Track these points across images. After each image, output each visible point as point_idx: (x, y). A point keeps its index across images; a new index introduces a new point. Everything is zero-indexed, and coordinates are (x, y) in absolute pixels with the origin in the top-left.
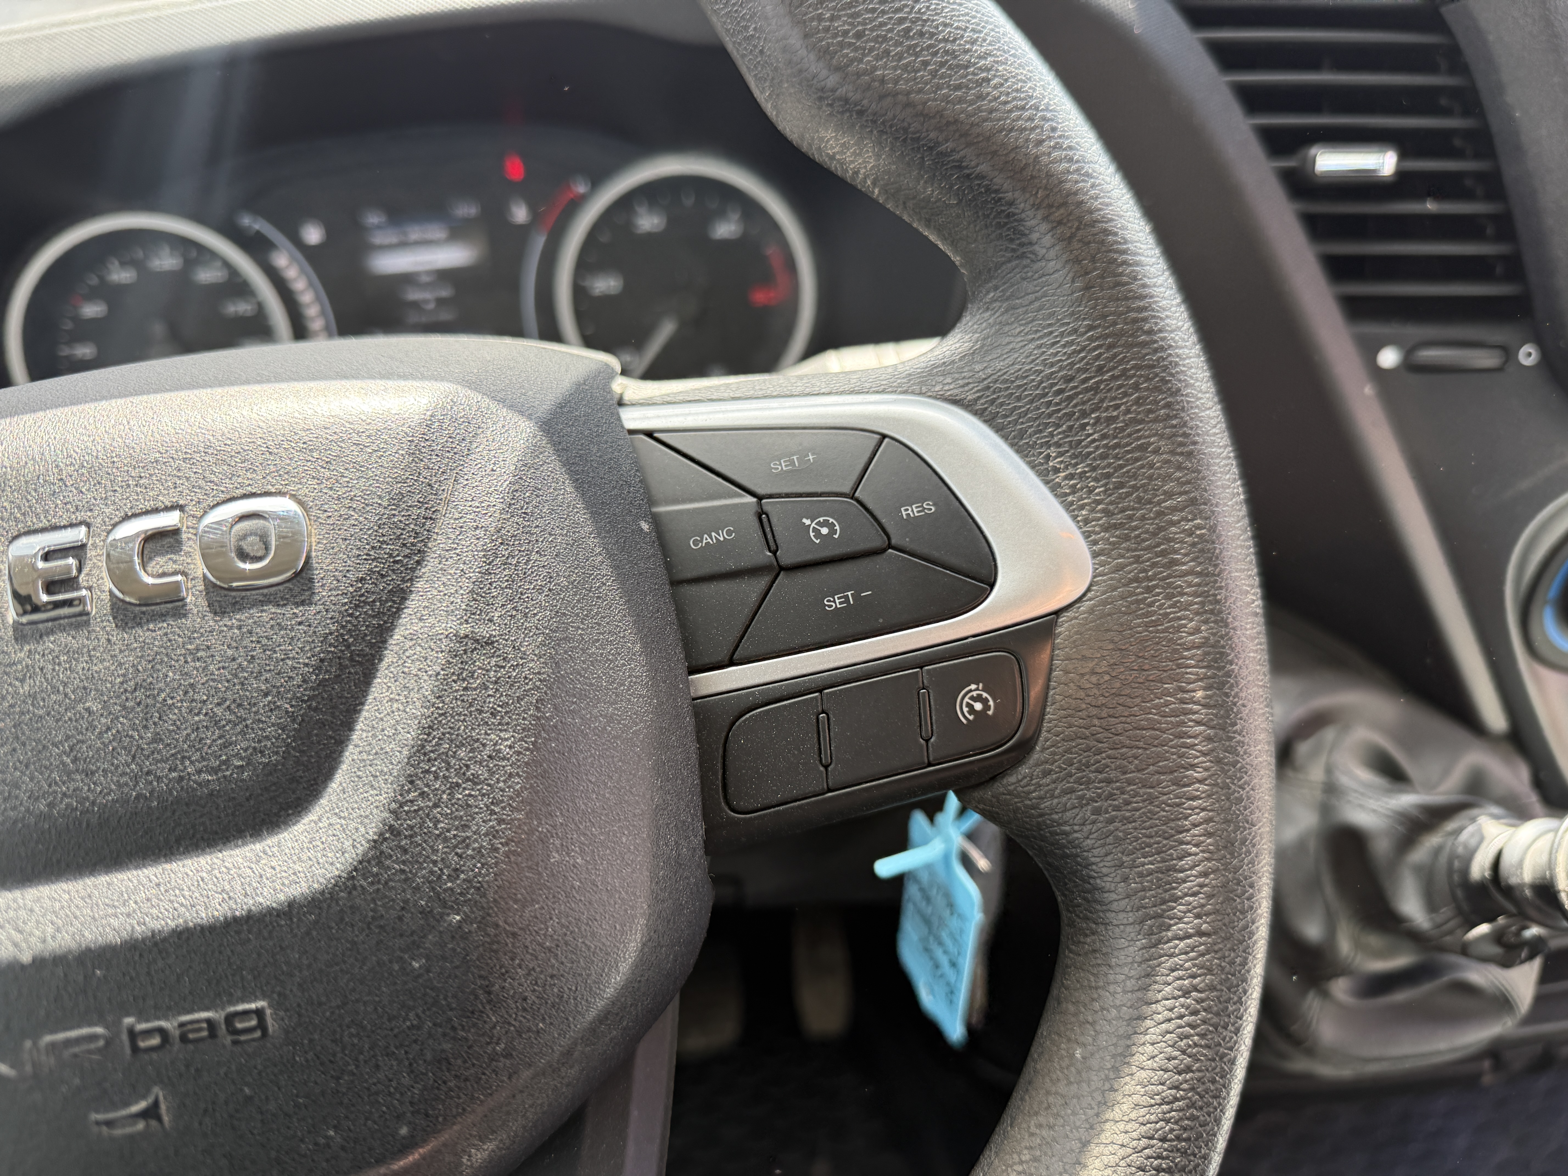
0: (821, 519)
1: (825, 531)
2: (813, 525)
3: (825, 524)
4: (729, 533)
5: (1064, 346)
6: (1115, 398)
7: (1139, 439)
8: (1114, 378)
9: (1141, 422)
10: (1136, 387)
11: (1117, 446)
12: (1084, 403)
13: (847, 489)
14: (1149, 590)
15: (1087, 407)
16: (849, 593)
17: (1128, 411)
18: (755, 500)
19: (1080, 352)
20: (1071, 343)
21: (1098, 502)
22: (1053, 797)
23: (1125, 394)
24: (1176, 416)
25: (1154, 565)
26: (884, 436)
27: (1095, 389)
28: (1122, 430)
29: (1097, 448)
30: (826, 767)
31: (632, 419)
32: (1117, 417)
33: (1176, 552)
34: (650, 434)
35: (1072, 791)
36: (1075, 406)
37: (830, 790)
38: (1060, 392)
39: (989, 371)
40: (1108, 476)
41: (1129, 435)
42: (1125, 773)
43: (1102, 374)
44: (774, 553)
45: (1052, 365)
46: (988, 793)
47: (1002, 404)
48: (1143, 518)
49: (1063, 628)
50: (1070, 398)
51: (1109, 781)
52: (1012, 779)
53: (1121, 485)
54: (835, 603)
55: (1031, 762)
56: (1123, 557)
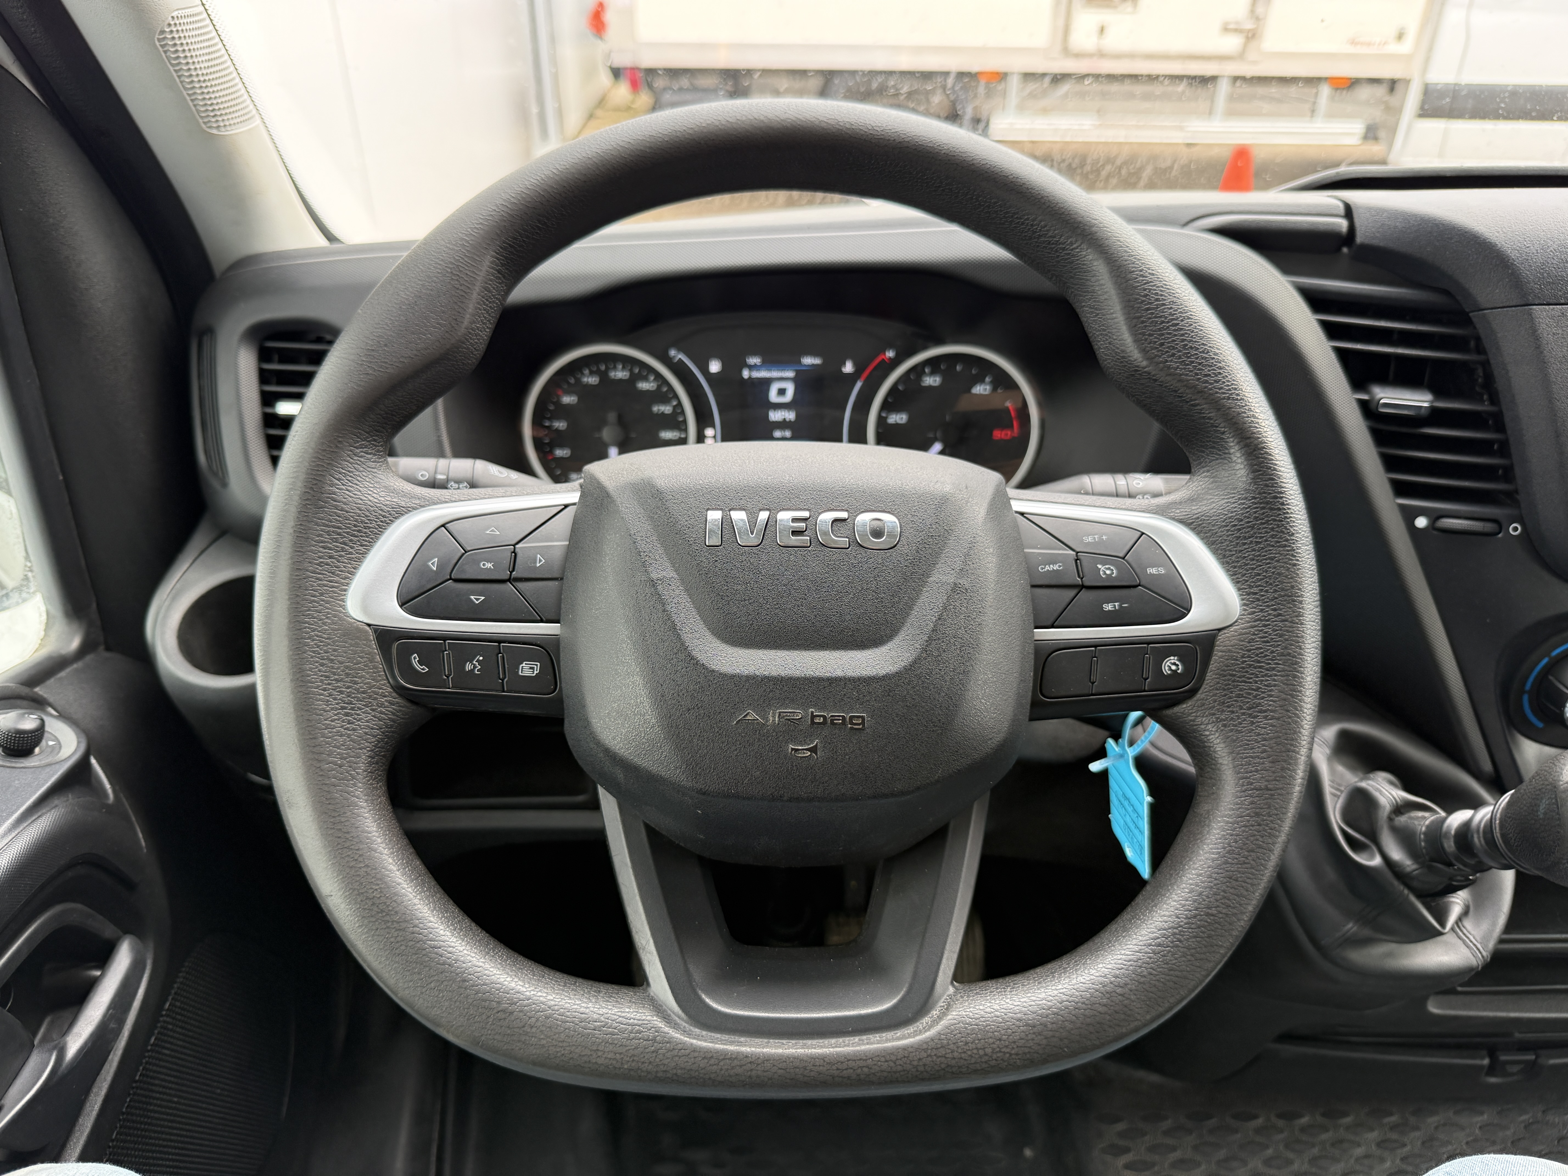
0: (1107, 566)
1: (1108, 572)
2: (1103, 568)
3: (1109, 569)
4: (1060, 566)
5: (1239, 505)
6: (1261, 533)
7: (1271, 554)
8: (1262, 524)
9: (1273, 546)
10: (1272, 529)
11: (1259, 555)
12: (1246, 533)
13: (1121, 555)
14: (1265, 626)
15: (1247, 535)
16: (1116, 604)
17: (1266, 541)
18: (1074, 553)
19: (1246, 508)
20: (1243, 504)
21: (1247, 581)
22: (1203, 716)
23: (1266, 532)
24: (1289, 546)
25: (1270, 615)
26: (1143, 533)
27: (1252, 527)
28: (1263, 548)
29: (1249, 555)
30: (1093, 683)
31: (1017, 506)
32: (1261, 542)
33: (1281, 610)
34: (1022, 514)
35: (1214, 714)
36: (1242, 533)
37: (1093, 695)
38: (1235, 525)
39: (1200, 510)
40: (1253, 569)
41: (1266, 551)
42: (1241, 709)
43: (1257, 521)
44: (1082, 579)
45: (1232, 512)
46: (1169, 712)
47: (1204, 527)
48: (1267, 591)
49: (1221, 637)
50: (1240, 530)
51: (1233, 712)
52: (1184, 706)
53: (1259, 575)
54: (1108, 607)
55: (1195, 698)
56: (1255, 608)
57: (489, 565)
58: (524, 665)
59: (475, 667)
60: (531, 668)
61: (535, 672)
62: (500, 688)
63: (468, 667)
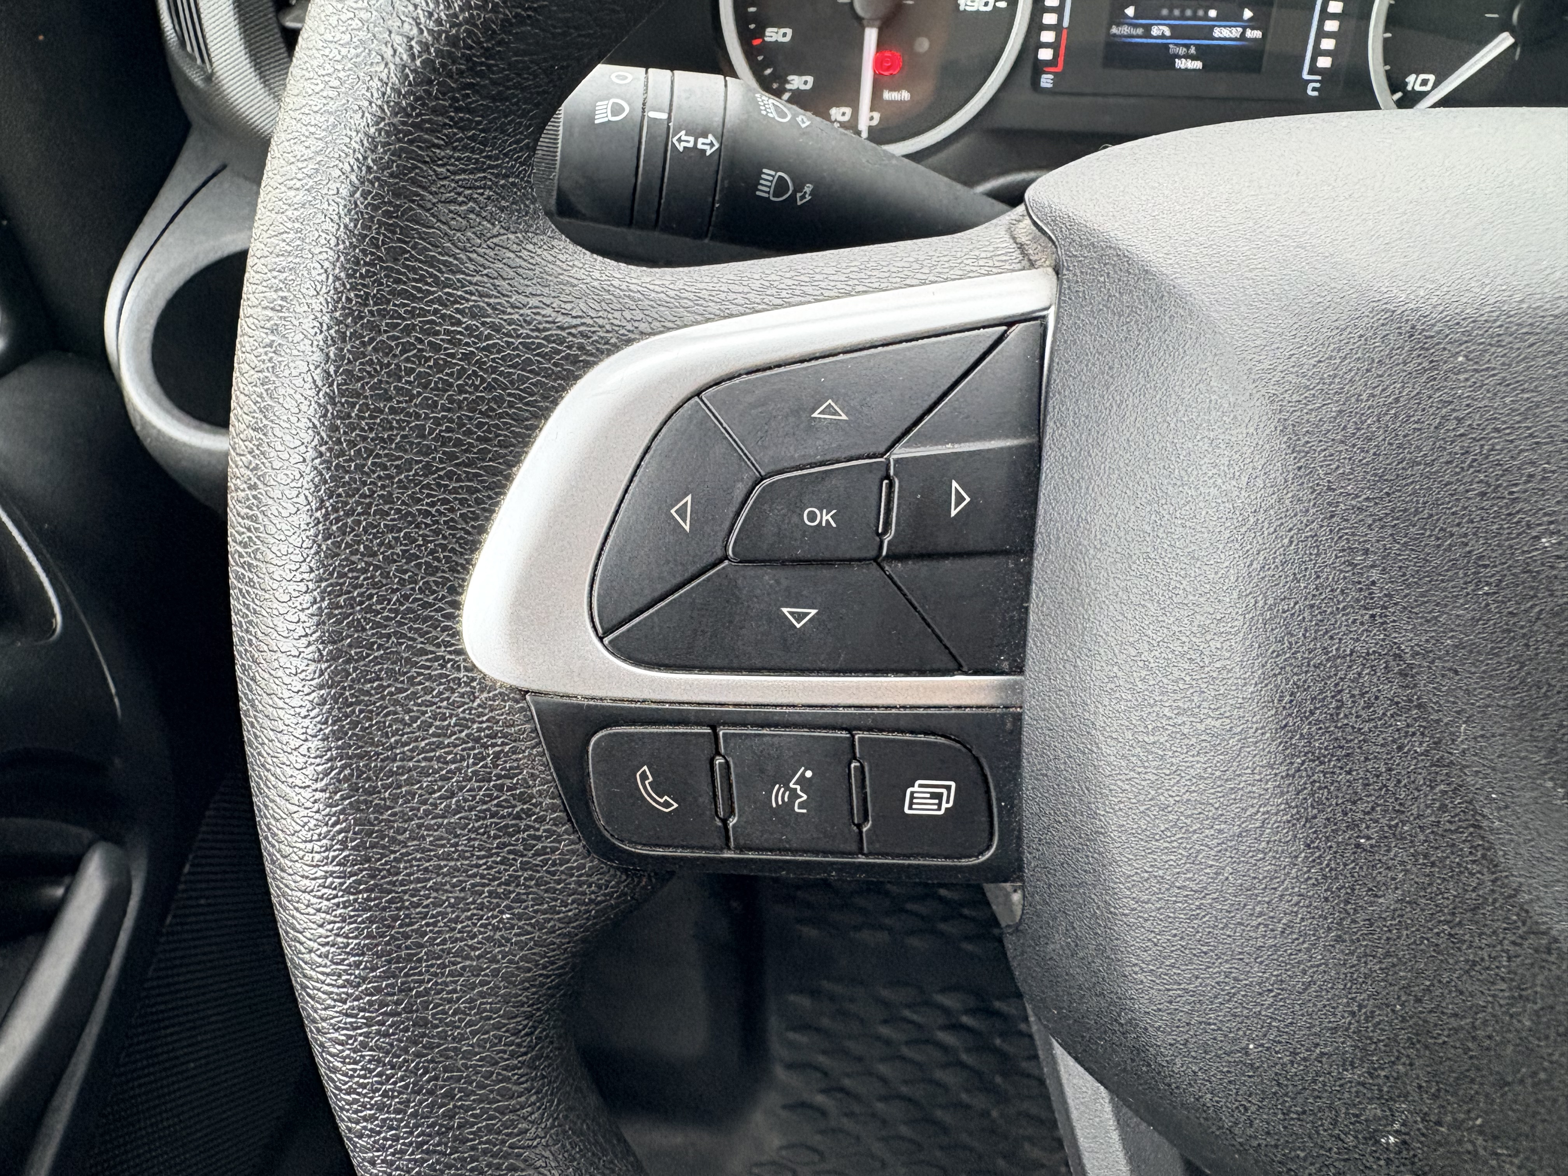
57: (826, 517)
58: (916, 788)
59: (794, 795)
60: (934, 796)
61: (944, 805)
62: (854, 847)
63: (778, 796)
